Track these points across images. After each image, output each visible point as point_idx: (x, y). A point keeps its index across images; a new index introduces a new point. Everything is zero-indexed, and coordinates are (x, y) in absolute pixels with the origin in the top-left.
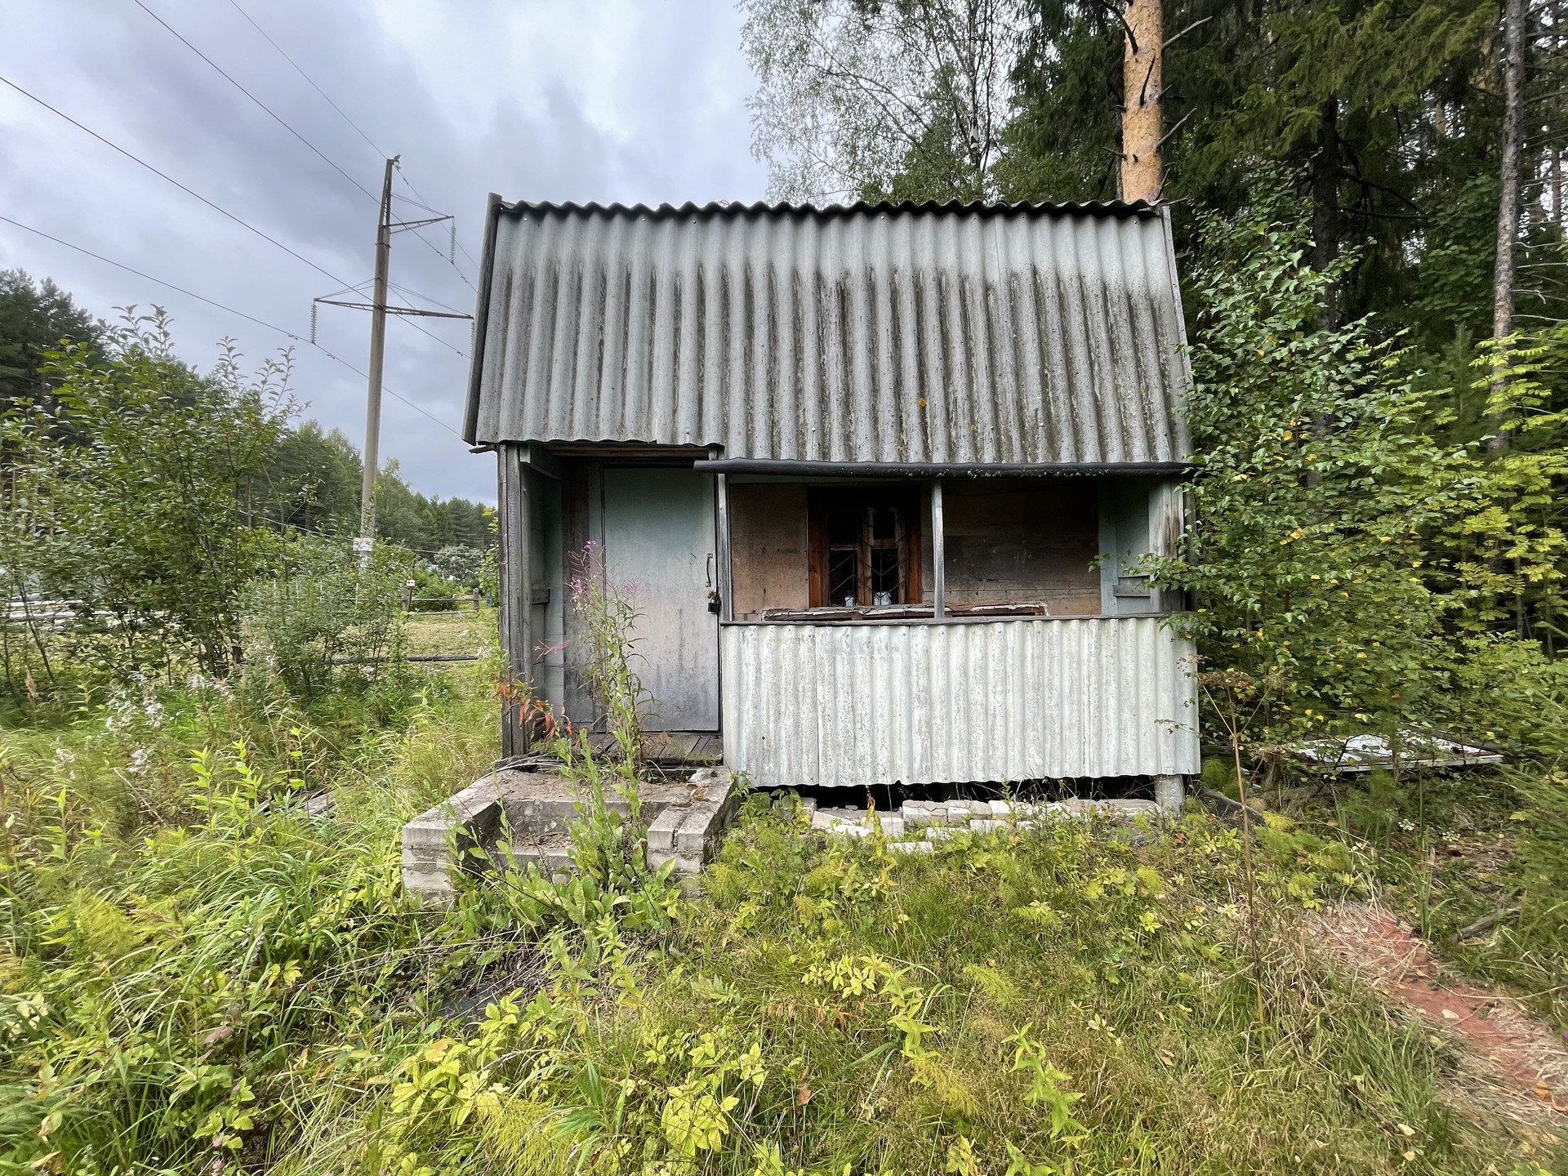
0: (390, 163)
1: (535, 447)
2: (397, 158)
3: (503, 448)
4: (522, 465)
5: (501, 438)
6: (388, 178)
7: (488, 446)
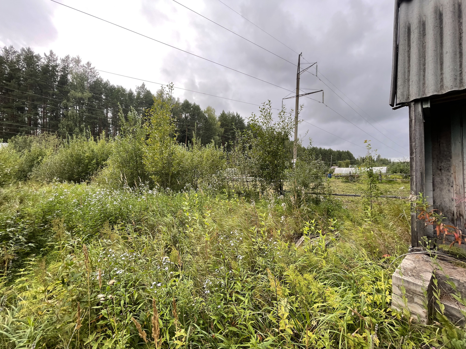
0: (300, 55)
1: (433, 99)
2: (301, 53)
3: (412, 104)
4: (424, 110)
5: (412, 99)
6: (299, 60)
7: (402, 105)
